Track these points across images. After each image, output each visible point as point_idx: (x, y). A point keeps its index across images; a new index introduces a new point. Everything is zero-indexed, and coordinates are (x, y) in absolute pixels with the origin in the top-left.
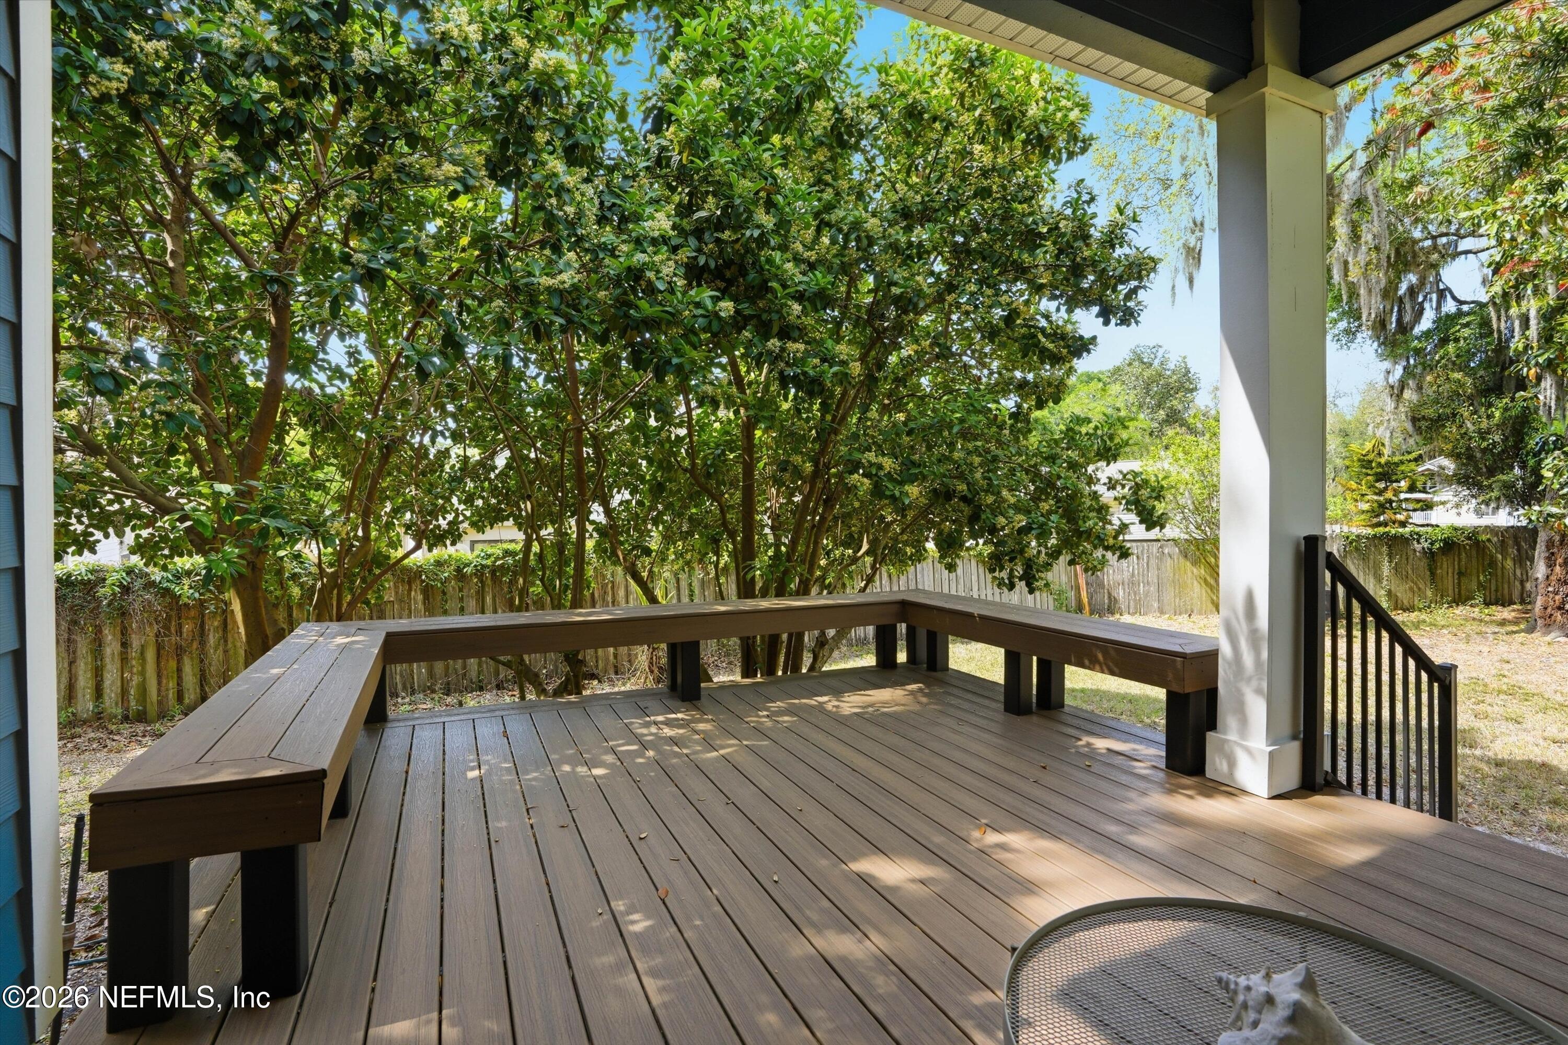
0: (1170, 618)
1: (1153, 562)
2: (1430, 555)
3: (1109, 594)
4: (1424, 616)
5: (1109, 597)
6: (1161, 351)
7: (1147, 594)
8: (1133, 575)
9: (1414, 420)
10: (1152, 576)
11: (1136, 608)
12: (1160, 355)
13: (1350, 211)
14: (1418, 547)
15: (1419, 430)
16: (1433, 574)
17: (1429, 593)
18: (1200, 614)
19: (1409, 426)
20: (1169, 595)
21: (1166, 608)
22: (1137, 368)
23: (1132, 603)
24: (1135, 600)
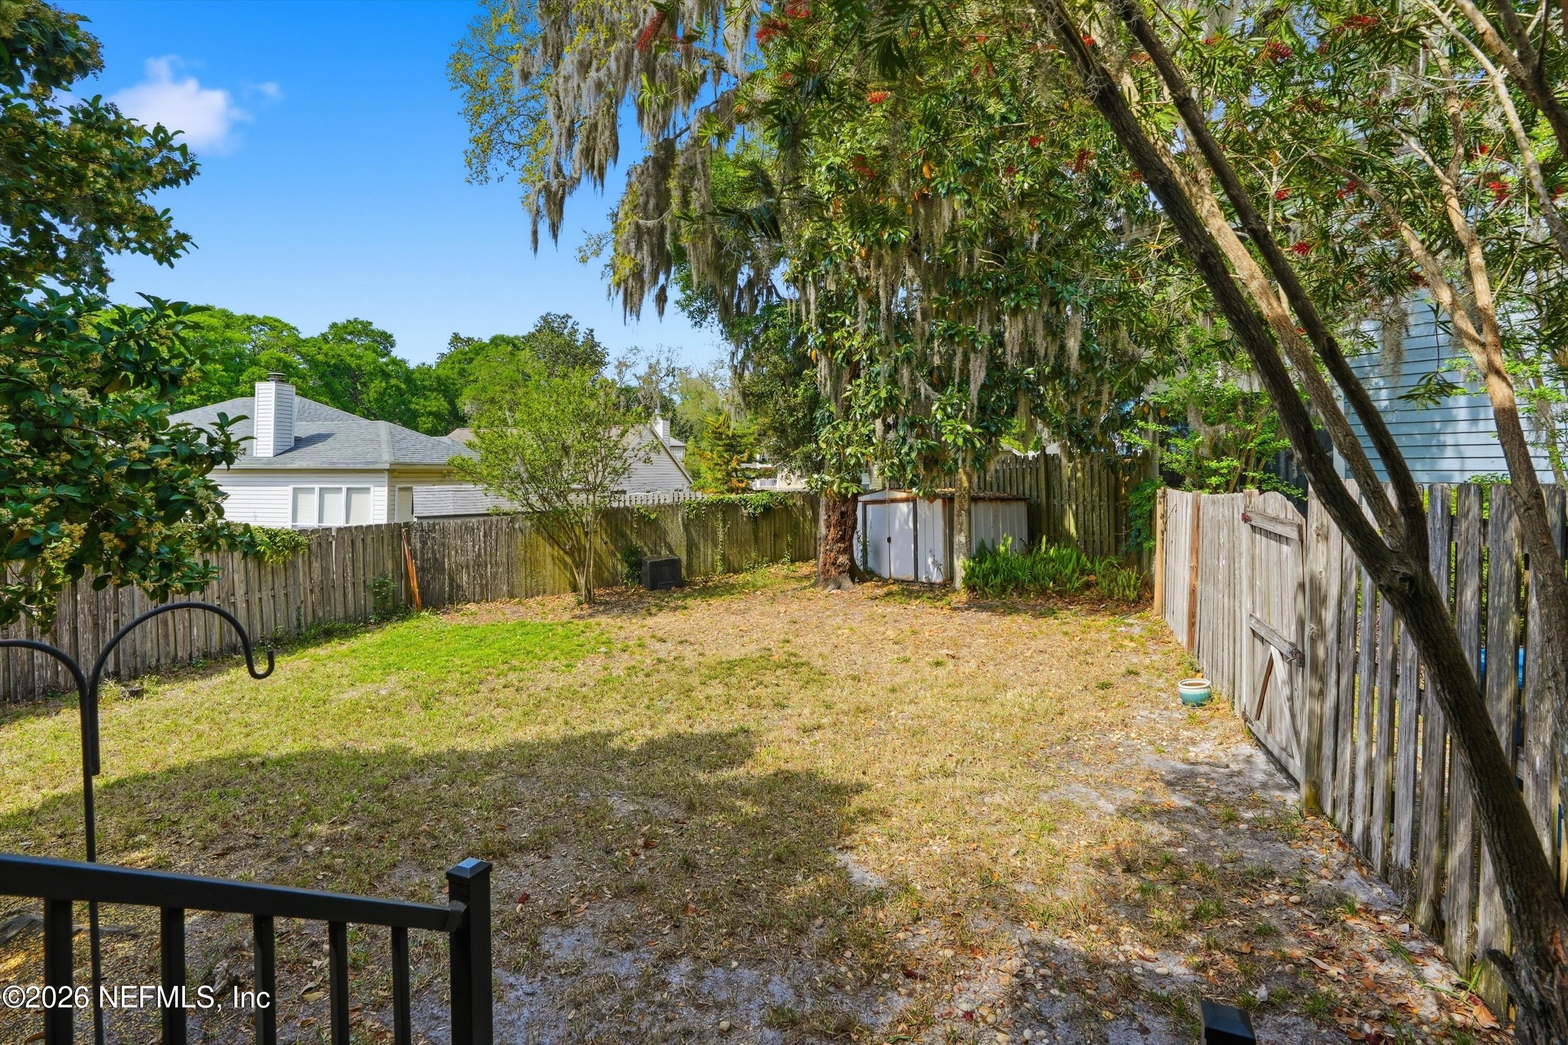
0: (520, 602)
1: (503, 538)
2: (754, 519)
3: (452, 579)
4: (749, 577)
5: (451, 585)
6: (570, 322)
7: (494, 576)
8: (479, 555)
9: (745, 395)
10: (501, 556)
11: (482, 594)
12: (569, 325)
13: (682, 176)
14: (745, 512)
15: (748, 405)
16: (756, 538)
17: (753, 555)
18: (553, 594)
19: (739, 399)
20: (520, 577)
21: (516, 592)
22: (546, 337)
23: (478, 589)
24: (481, 586)
